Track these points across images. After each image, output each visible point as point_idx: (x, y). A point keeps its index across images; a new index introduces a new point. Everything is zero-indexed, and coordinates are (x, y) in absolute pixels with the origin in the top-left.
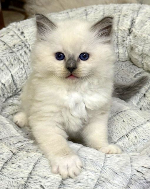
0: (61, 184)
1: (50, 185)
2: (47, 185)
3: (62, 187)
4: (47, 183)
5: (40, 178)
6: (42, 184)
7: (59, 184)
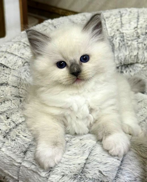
0: (118, 170)
1: (108, 171)
2: (105, 170)
3: (120, 172)
4: (105, 168)
5: (98, 164)
6: (100, 170)
7: (117, 169)
